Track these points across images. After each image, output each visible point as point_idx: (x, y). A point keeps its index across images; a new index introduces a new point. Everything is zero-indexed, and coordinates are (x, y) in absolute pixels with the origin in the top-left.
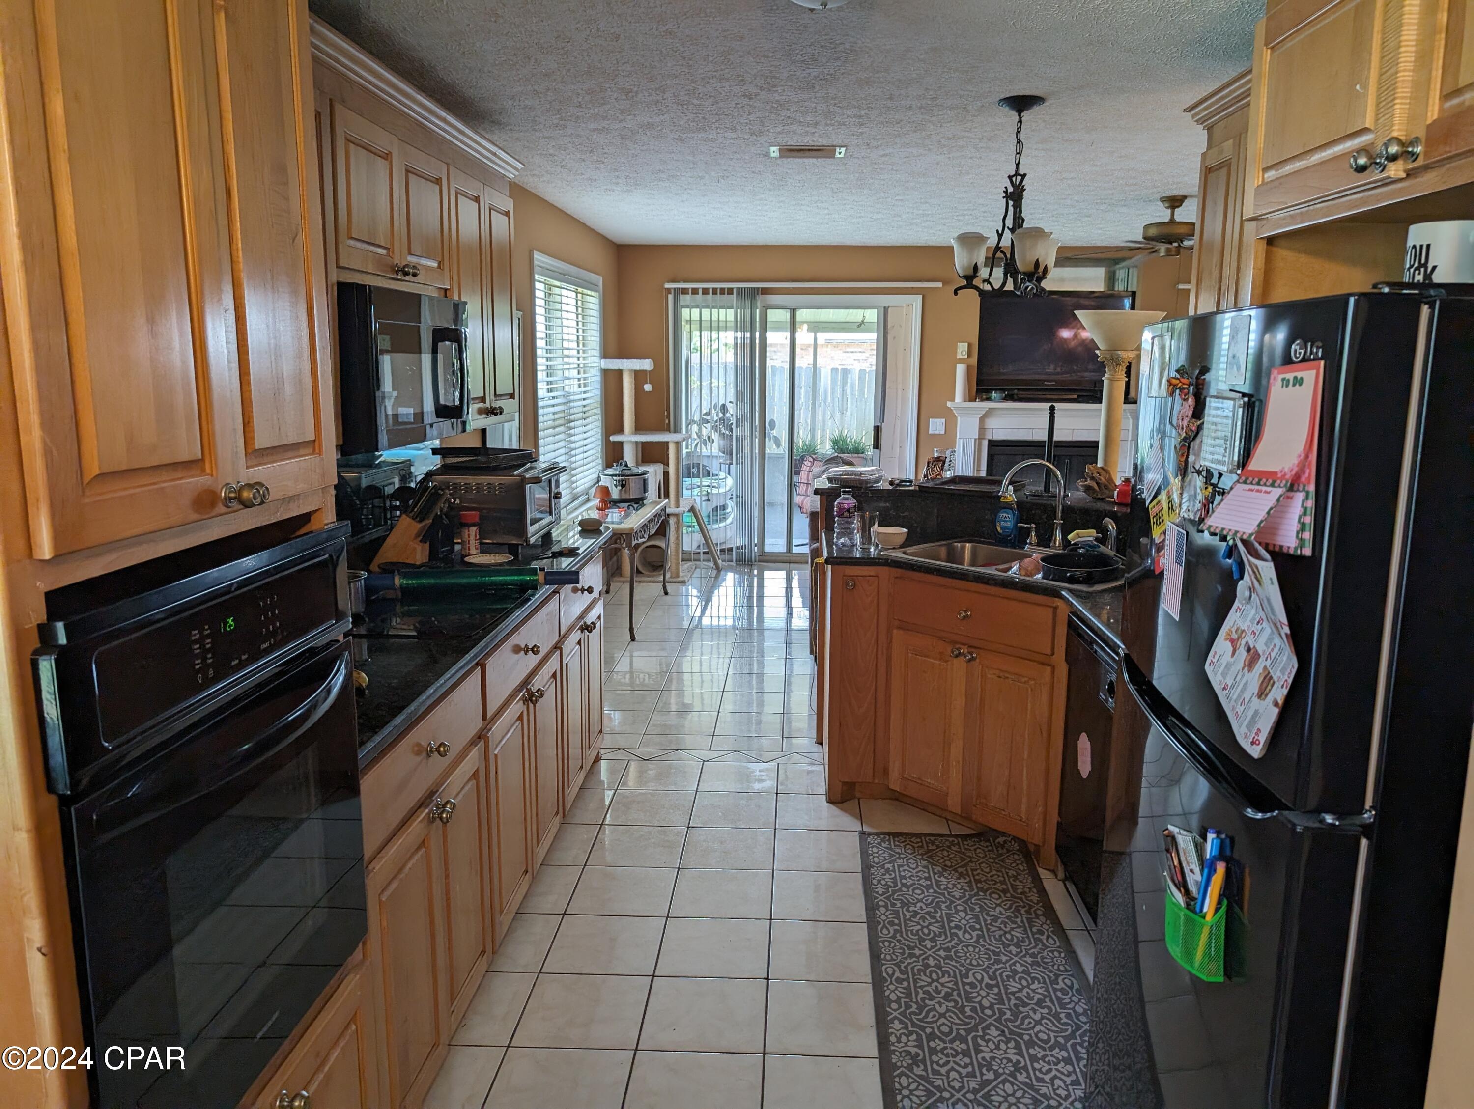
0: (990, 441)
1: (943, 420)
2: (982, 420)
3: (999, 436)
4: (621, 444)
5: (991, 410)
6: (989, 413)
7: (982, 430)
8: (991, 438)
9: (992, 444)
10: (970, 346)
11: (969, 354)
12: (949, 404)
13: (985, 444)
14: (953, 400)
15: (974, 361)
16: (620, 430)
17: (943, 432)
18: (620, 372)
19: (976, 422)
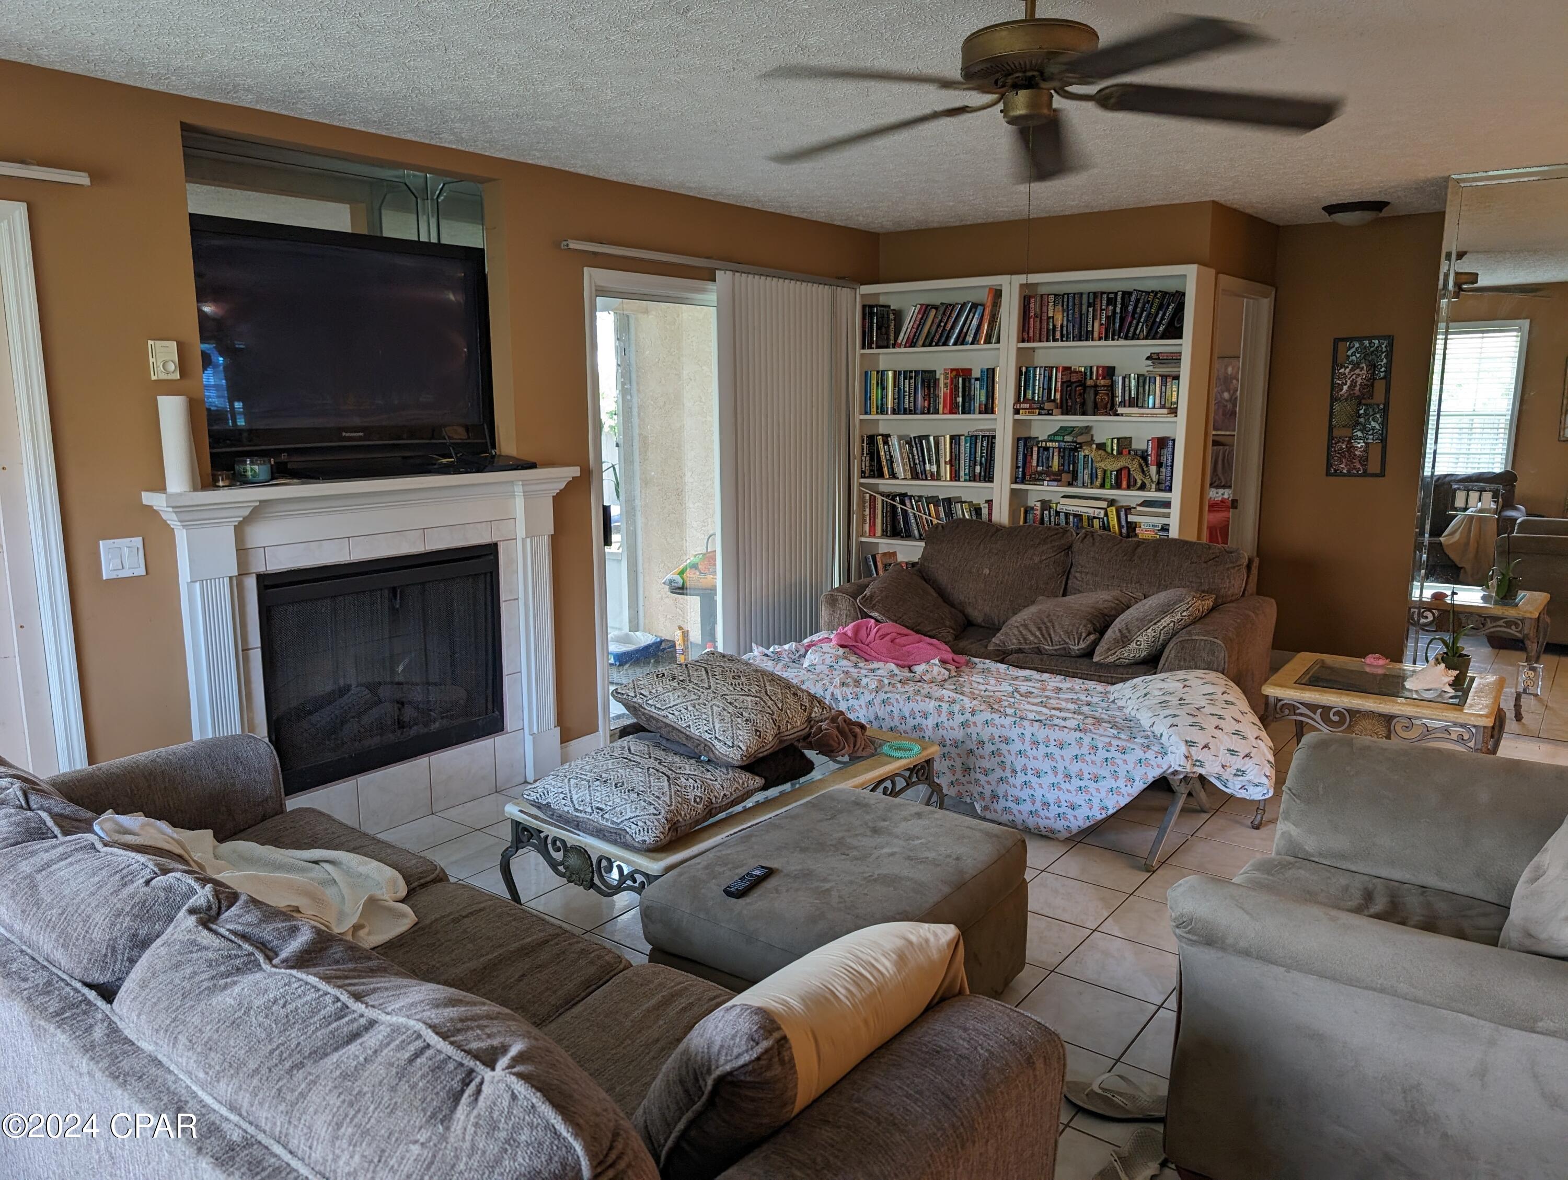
0: (260, 578)
1: (138, 541)
2: (239, 530)
3: (280, 562)
5: (264, 503)
6: (258, 512)
7: (242, 552)
8: (262, 569)
9: (267, 583)
11: (184, 369)
12: (148, 498)
13: (251, 584)
14: (160, 487)
15: (196, 386)
17: (139, 571)
19: (230, 532)
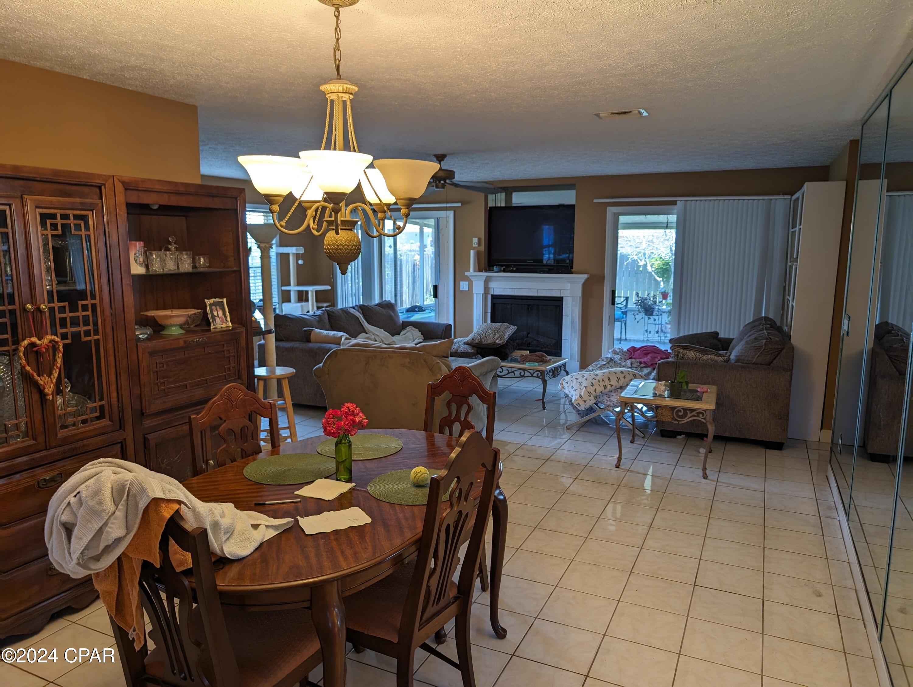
0: (493, 296)
1: (467, 283)
2: (486, 283)
3: (497, 292)
4: (289, 291)
5: (492, 277)
6: (491, 279)
7: (486, 288)
10: (479, 240)
11: (479, 244)
12: (468, 273)
13: (489, 297)
14: (469, 271)
15: (482, 248)
16: (289, 284)
17: (467, 289)
18: (288, 255)
19: (482, 283)
